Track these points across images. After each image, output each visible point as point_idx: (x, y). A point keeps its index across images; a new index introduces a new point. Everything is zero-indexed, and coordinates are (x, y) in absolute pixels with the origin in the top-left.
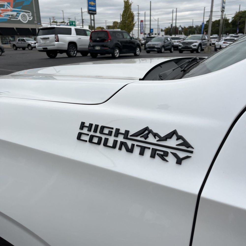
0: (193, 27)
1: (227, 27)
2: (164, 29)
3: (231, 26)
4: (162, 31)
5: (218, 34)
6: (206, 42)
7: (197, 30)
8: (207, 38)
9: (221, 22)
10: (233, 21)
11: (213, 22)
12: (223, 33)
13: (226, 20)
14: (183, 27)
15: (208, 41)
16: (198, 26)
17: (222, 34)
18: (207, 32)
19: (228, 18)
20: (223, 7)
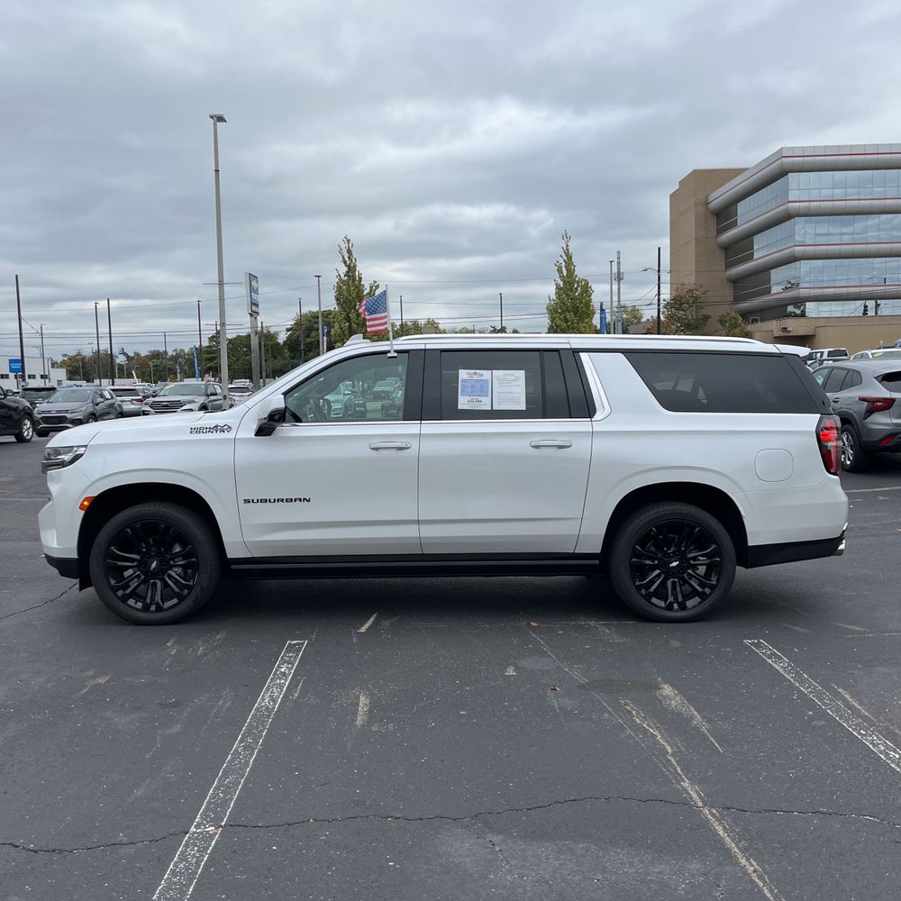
0: (166, 352)
1: (275, 358)
2: (59, 359)
3: (287, 353)
4: (54, 365)
5: (251, 378)
6: (221, 402)
7: (180, 364)
8: (219, 391)
9: (255, 342)
10: (289, 338)
11: (230, 341)
12: (264, 374)
13: (267, 338)
14: (132, 354)
15: (225, 397)
16: (182, 351)
17: (261, 378)
18: (216, 371)
19: (272, 330)
20: (254, 304)
